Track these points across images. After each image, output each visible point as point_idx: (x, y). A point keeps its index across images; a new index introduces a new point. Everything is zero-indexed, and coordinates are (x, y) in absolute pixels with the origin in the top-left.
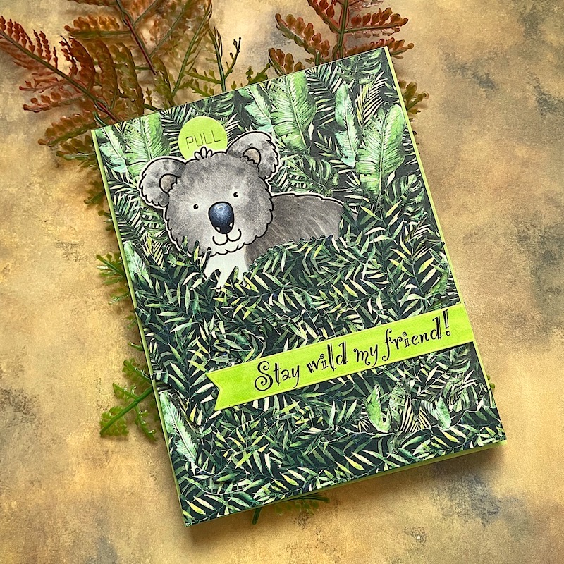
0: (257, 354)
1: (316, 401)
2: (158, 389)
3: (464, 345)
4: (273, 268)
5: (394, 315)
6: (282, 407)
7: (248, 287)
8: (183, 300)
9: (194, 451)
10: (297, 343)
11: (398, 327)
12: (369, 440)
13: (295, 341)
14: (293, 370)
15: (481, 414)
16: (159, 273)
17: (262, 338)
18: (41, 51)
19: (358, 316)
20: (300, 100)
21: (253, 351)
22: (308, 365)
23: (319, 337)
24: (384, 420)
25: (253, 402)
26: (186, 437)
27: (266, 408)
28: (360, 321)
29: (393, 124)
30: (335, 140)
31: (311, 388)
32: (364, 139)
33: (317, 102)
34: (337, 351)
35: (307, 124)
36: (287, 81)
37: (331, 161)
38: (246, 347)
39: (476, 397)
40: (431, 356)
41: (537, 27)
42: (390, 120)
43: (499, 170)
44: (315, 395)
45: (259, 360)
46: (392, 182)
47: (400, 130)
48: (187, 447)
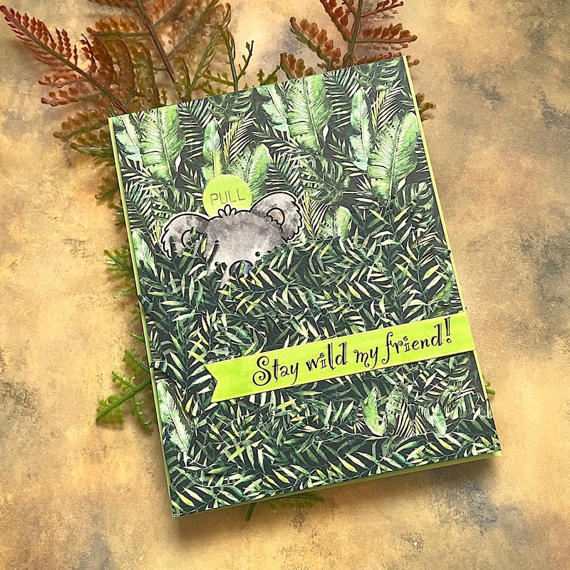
0: (257, 349)
1: (313, 400)
2: (156, 377)
3: (465, 353)
4: (279, 265)
5: (396, 319)
6: (278, 403)
7: (253, 282)
8: (187, 291)
9: (187, 442)
10: (298, 340)
11: (399, 332)
12: (363, 442)
13: (296, 339)
14: (292, 367)
15: (478, 423)
16: (165, 263)
17: (264, 333)
18: (61, 49)
19: (360, 318)
20: (317, 102)
21: (253, 345)
22: (307, 363)
23: (320, 336)
24: (380, 423)
25: (250, 396)
26: (181, 427)
27: (263, 403)
28: (362, 323)
29: (407, 132)
30: (348, 143)
31: (308, 386)
32: (378, 144)
33: (333, 105)
34: (337, 351)
35: (322, 126)
36: (305, 83)
37: (343, 164)
38: (247, 341)
39: (473, 406)
40: (430, 362)
41: (543, 43)
42: (404, 127)
43: (504, 180)
44: (312, 393)
45: (258, 354)
46: (403, 187)
47: (414, 137)
48: (181, 437)
